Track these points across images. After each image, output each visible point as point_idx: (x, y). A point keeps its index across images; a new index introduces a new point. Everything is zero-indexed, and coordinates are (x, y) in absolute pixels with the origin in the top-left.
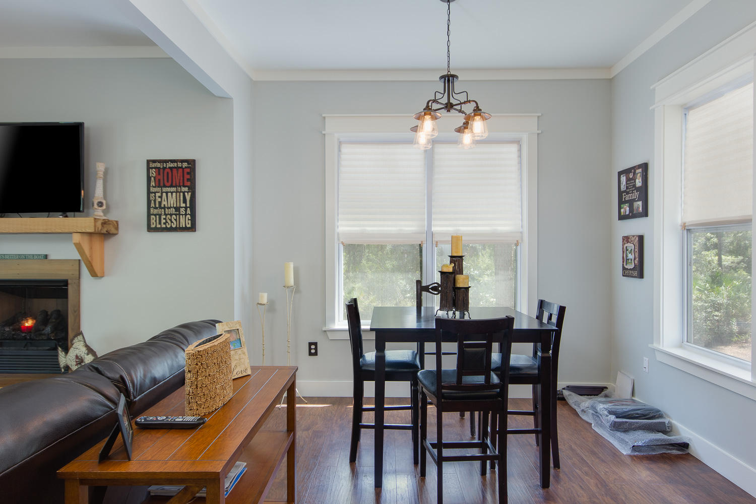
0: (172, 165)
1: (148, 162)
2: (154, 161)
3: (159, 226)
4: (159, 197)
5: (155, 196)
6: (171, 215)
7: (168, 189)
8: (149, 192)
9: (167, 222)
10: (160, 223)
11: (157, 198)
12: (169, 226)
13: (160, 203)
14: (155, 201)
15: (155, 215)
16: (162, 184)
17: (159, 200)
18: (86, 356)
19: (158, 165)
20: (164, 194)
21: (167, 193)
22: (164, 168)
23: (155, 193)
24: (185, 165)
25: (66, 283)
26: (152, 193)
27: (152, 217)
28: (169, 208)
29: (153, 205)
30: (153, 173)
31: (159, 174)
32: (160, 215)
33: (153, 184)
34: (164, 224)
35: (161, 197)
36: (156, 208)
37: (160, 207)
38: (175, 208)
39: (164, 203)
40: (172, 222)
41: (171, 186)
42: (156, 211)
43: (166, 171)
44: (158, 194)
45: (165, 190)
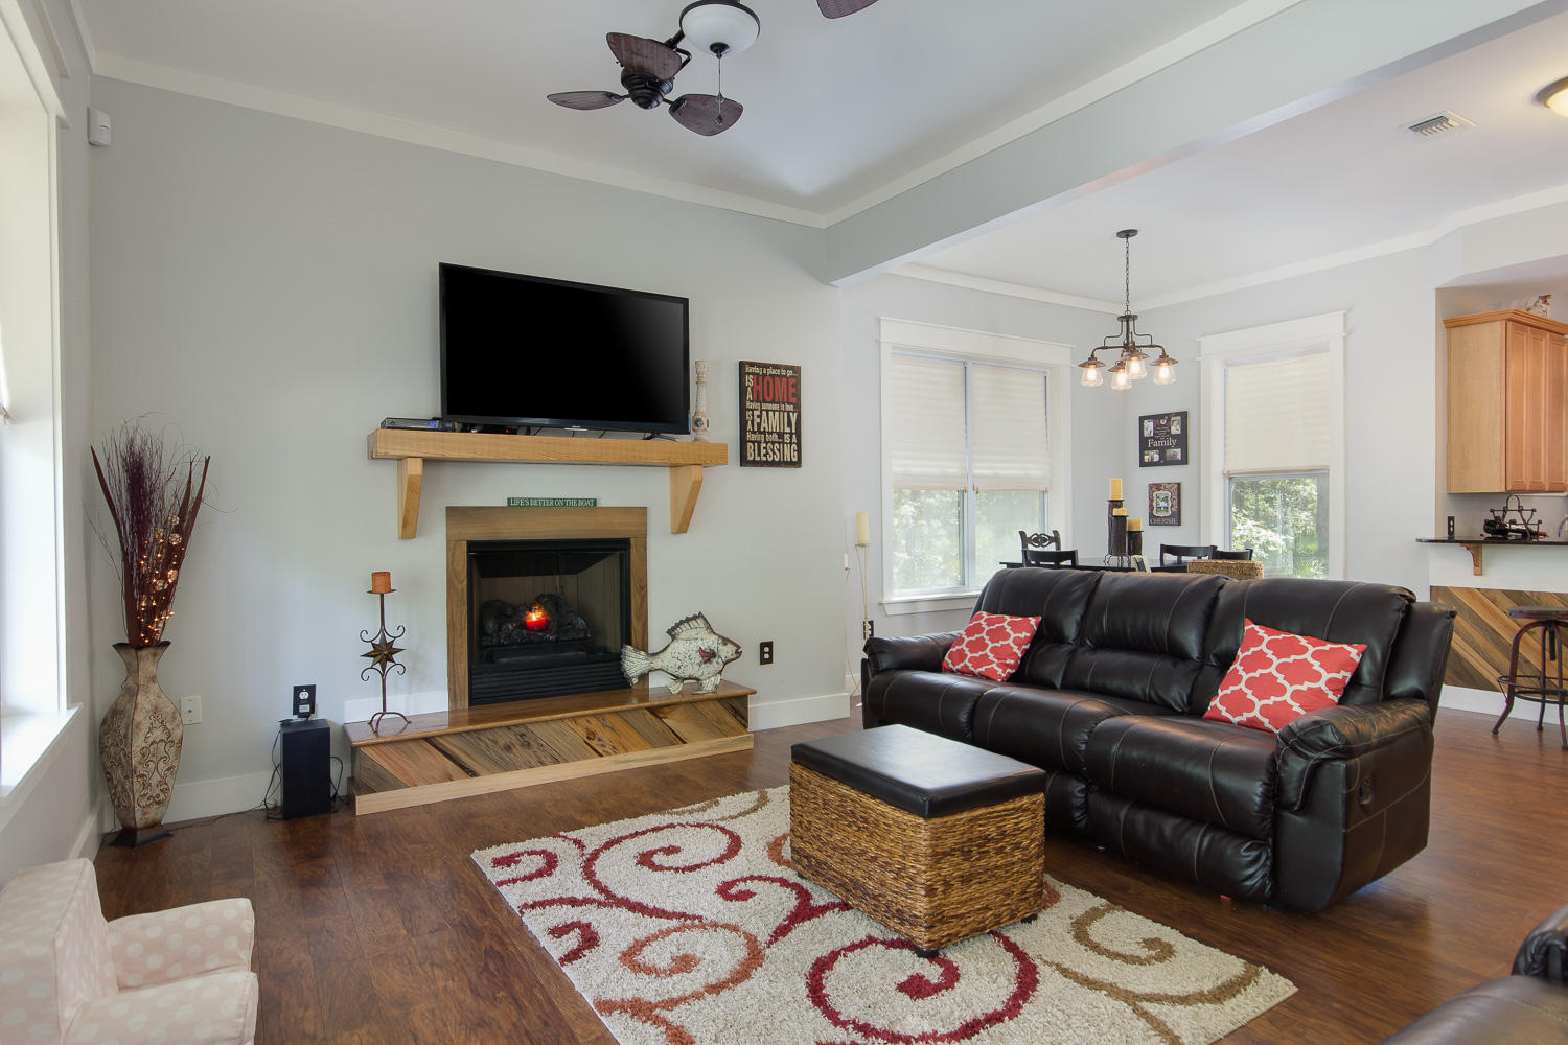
0: (774, 372)
1: (741, 365)
2: (752, 364)
3: (757, 458)
4: (758, 416)
5: (753, 415)
6: (773, 443)
7: (769, 406)
8: (743, 410)
9: (767, 453)
10: (759, 455)
11: (755, 417)
12: (770, 459)
13: (759, 425)
14: (752, 421)
15: (753, 442)
16: (761, 399)
17: (758, 420)
19: (756, 370)
20: (764, 412)
21: (768, 411)
22: (764, 375)
23: (752, 410)
24: (790, 373)
25: (629, 542)
26: (749, 410)
27: (750, 444)
28: (770, 433)
29: (749, 427)
30: (750, 381)
31: (758, 384)
32: (759, 443)
33: (749, 396)
34: (765, 455)
35: (760, 416)
36: (753, 432)
37: (760, 433)
38: (777, 433)
39: (764, 425)
40: (774, 453)
41: (773, 402)
42: (753, 437)
43: (766, 379)
44: (756, 413)
45: (765, 406)
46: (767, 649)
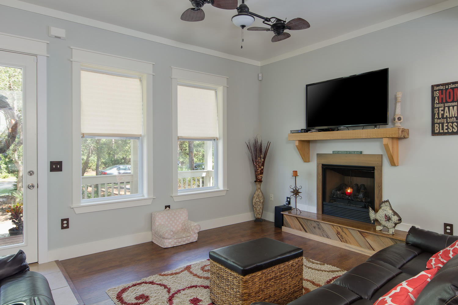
0: (453, 86)
1: (433, 87)
2: (438, 85)
3: (441, 131)
4: (442, 110)
5: (439, 110)
6: (453, 123)
7: (450, 104)
8: (433, 108)
9: (448, 128)
10: (443, 129)
11: (440, 111)
12: (450, 131)
13: (443, 115)
14: (438, 114)
15: (439, 124)
16: (444, 101)
17: (442, 112)
18: (392, 216)
19: (441, 87)
20: (447, 108)
21: (449, 107)
22: (446, 89)
23: (438, 108)
25: (373, 168)
26: (436, 108)
27: (436, 125)
28: (450, 118)
29: (436, 116)
30: (437, 94)
31: (442, 94)
32: (443, 124)
33: (437, 101)
34: (446, 129)
35: (444, 110)
36: (439, 118)
37: (443, 117)
38: (456, 117)
39: (446, 114)
40: (453, 128)
41: (453, 101)
42: (439, 121)
43: (448, 91)
44: (442, 109)
45: (446, 105)
46: (448, 227)
